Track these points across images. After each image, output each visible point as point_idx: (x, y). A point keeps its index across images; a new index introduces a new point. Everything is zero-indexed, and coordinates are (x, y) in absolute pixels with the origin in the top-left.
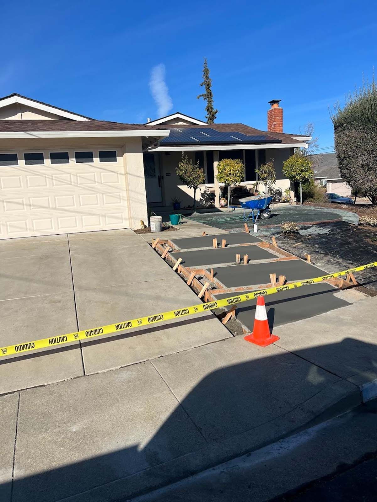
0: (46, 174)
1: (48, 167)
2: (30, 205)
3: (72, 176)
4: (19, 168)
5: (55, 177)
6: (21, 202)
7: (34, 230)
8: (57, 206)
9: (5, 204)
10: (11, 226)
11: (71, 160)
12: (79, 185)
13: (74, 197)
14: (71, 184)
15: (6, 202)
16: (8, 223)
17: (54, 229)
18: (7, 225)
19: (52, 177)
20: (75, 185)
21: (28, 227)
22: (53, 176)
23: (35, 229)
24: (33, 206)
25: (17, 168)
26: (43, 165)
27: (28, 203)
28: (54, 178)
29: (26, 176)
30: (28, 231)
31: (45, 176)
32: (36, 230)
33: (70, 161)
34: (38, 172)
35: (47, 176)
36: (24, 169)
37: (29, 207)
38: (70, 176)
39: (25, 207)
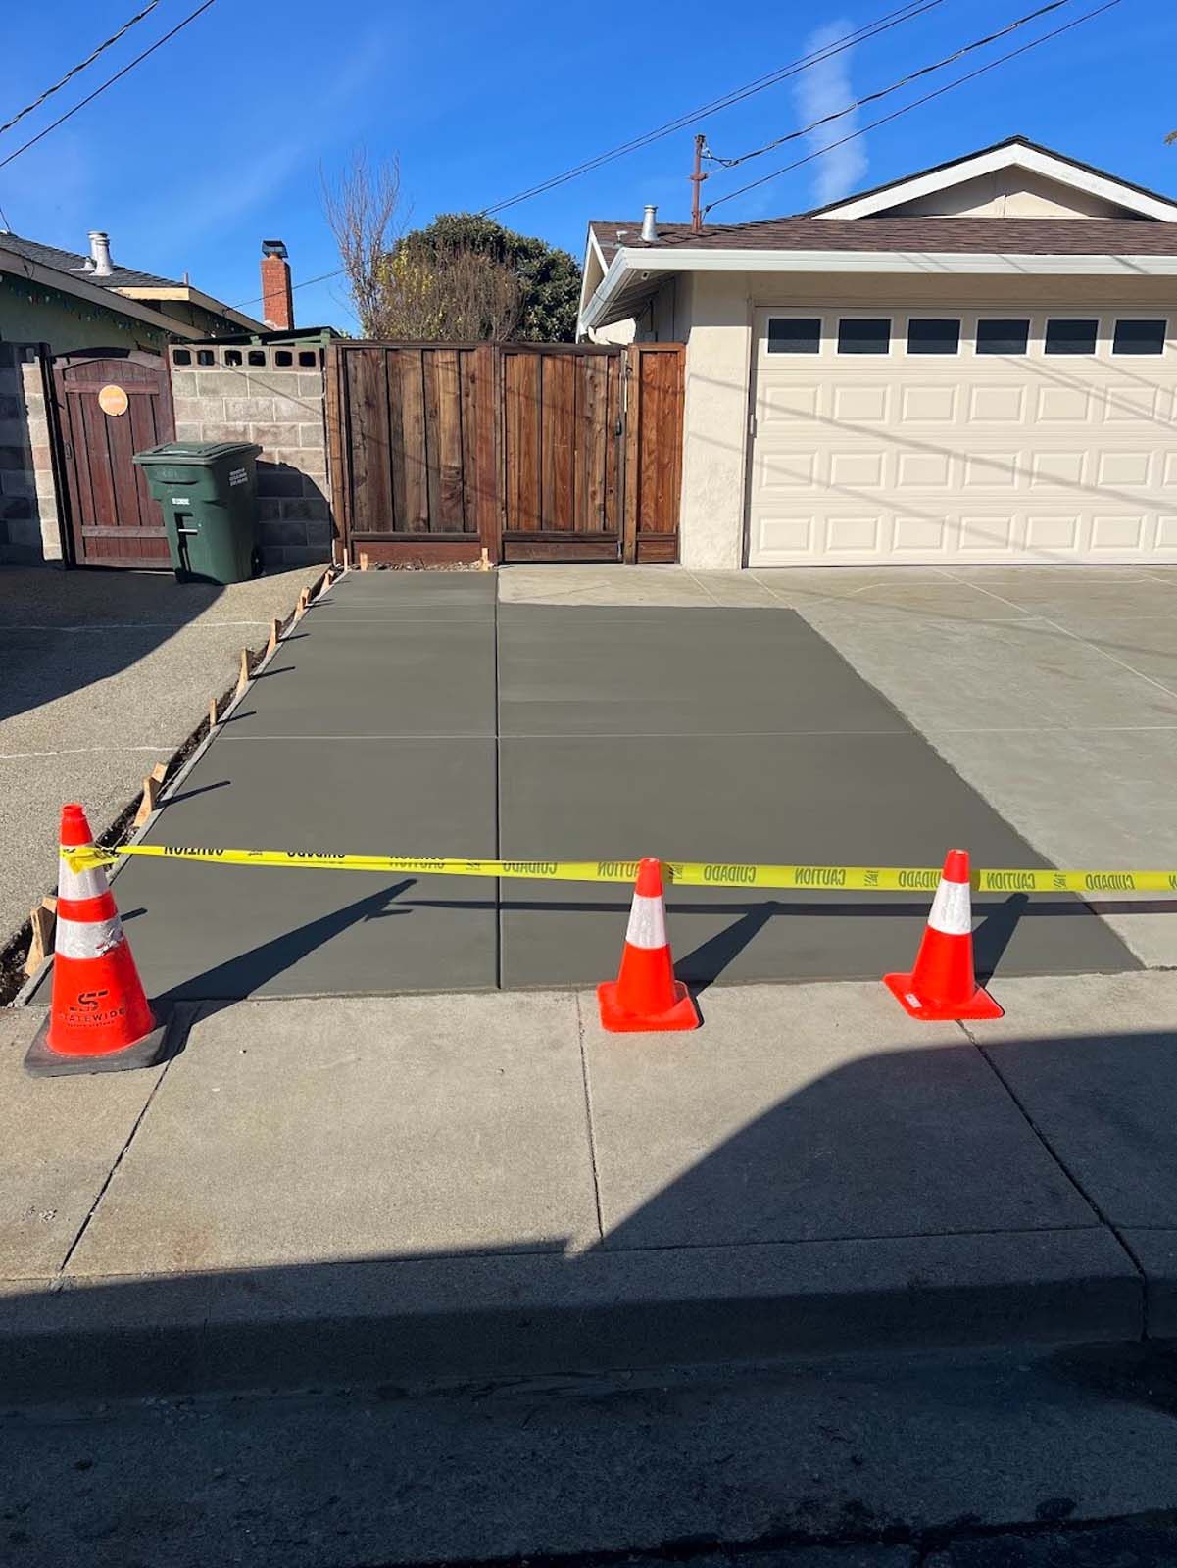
0: (1090, 386)
1: (1102, 363)
2: (1030, 474)
3: (1160, 392)
4: (1028, 364)
5: (1114, 395)
6: (1011, 464)
7: (1024, 548)
8: (1100, 480)
9: (969, 464)
10: (971, 530)
11: (1168, 345)
12: (1172, 423)
13: (1152, 459)
14: (1151, 419)
15: (975, 460)
16: (964, 523)
17: (1076, 548)
18: (960, 527)
19: (1106, 392)
20: (1160, 423)
21: (1012, 537)
22: (1111, 390)
23: (1028, 544)
24: (1039, 476)
25: (1023, 361)
26: (1091, 355)
27: (1027, 468)
28: (1109, 397)
29: (1040, 386)
30: (1010, 550)
31: (1086, 389)
32: (1032, 547)
33: (1165, 346)
34: (1071, 378)
35: (1093, 391)
36: (1036, 367)
37: (1027, 480)
38: (1156, 393)
39: (1017, 477)
